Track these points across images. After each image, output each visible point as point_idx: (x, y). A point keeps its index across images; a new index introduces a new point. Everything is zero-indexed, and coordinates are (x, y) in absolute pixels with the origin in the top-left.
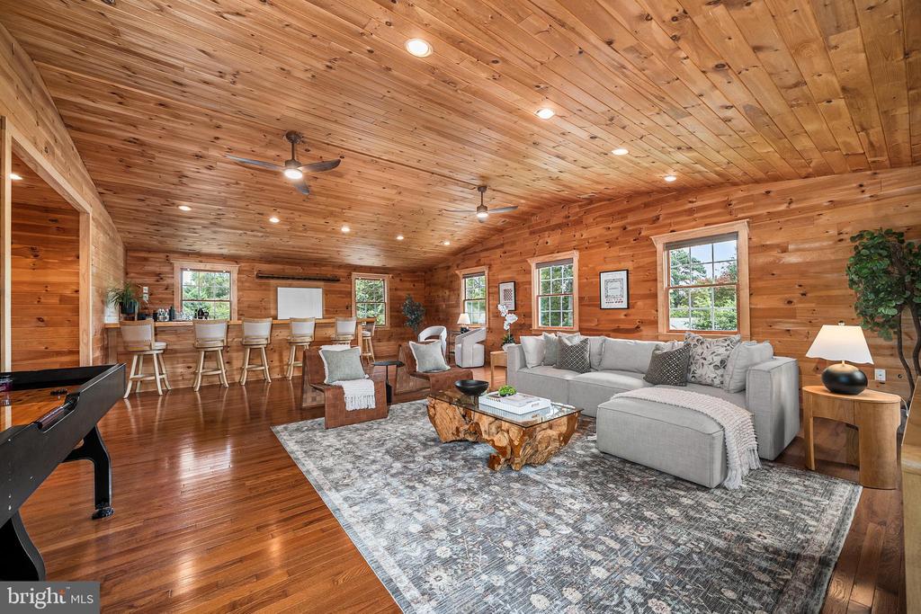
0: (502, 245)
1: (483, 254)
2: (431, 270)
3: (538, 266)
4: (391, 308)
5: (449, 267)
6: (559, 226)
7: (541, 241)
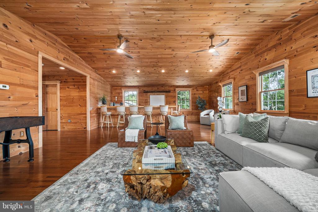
0: (240, 67)
1: (231, 74)
2: (210, 85)
3: (261, 74)
4: (192, 102)
5: (217, 82)
6: (274, 47)
7: (262, 59)
